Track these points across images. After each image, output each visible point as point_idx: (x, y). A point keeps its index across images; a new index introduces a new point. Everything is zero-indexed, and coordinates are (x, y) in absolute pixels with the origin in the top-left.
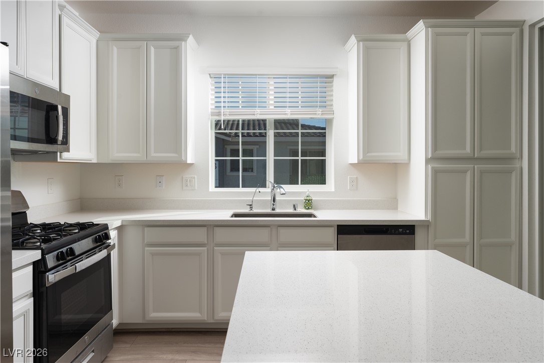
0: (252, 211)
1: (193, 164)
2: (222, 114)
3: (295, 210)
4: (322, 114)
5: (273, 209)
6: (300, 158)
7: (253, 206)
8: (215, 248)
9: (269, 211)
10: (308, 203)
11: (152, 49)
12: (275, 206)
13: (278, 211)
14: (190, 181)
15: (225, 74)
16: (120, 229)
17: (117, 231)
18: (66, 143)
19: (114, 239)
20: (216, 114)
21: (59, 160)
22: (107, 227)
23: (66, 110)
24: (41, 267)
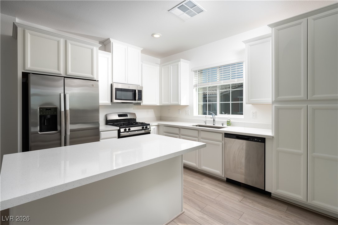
0: (206, 125)
1: (189, 105)
2: (198, 86)
3: (223, 125)
4: (237, 81)
5: (214, 125)
6: (231, 102)
7: (206, 122)
9: (212, 125)
10: (229, 123)
11: (171, 67)
12: (214, 123)
13: (216, 125)
15: (198, 70)
16: (158, 126)
17: (156, 127)
18: (141, 100)
19: (154, 129)
20: (196, 86)
21: (141, 105)
22: (149, 125)
23: (141, 90)
24: (119, 131)
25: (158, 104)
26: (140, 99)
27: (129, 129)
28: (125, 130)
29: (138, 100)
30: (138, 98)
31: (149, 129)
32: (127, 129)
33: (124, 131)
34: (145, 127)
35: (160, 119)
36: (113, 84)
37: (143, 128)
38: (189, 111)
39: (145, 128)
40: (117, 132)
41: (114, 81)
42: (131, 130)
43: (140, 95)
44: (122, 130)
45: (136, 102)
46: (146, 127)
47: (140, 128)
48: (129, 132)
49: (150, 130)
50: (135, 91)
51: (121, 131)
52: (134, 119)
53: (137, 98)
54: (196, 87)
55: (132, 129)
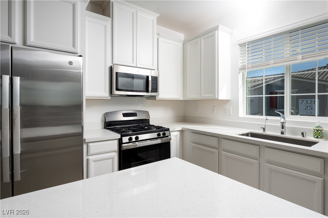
0: (264, 133)
1: (230, 100)
2: (247, 68)
5: (282, 133)
6: (316, 94)
7: (266, 129)
8: (223, 152)
10: (319, 134)
13: (287, 135)
14: (228, 110)
16: (182, 132)
17: (179, 132)
18: (157, 92)
19: (176, 136)
20: (243, 68)
21: (157, 99)
22: (168, 130)
23: (157, 77)
24: (120, 142)
25: (181, 99)
26: (155, 90)
27: (137, 138)
28: (130, 139)
29: (152, 92)
30: (152, 89)
31: (168, 136)
32: (134, 137)
33: (128, 141)
34: (161, 133)
35: (184, 119)
36: (113, 66)
37: (159, 135)
38: (230, 108)
39: (162, 136)
40: (116, 143)
41: (115, 62)
42: (139, 139)
43: (155, 84)
44: (125, 139)
45: (149, 94)
46: (164, 134)
47: (155, 135)
48: (137, 143)
49: (170, 139)
50: (148, 77)
51: (124, 142)
52: (146, 120)
53: (150, 89)
54: (243, 71)
55: (142, 137)
